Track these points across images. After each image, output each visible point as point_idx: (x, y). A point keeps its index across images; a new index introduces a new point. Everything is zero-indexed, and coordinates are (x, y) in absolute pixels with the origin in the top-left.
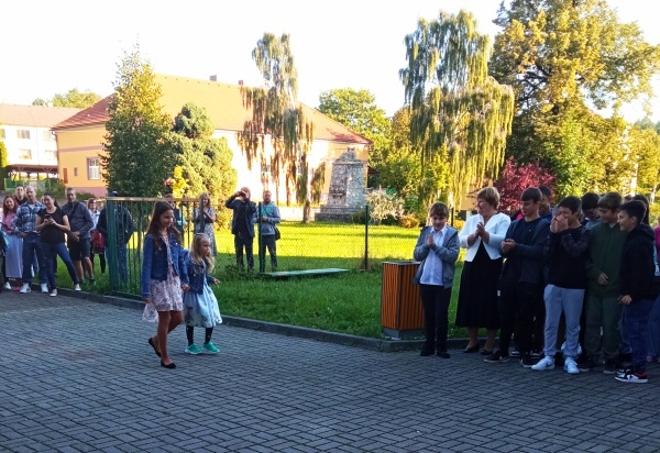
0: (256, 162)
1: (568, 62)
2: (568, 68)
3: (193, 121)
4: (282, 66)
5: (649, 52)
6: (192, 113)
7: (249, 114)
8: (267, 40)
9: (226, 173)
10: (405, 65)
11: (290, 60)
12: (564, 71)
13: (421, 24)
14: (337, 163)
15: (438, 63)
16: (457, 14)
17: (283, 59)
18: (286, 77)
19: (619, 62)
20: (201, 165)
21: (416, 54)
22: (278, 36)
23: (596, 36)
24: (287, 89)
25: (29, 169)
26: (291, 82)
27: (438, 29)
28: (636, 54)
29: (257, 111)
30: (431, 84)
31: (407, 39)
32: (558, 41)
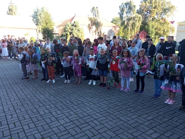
0: (91, 32)
2: (154, 11)
8: (93, 8)
13: (122, 3)
17: (97, 12)
21: (121, 9)
23: (160, 4)
24: (97, 17)
27: (126, 4)
28: (169, 8)
32: (152, 6)
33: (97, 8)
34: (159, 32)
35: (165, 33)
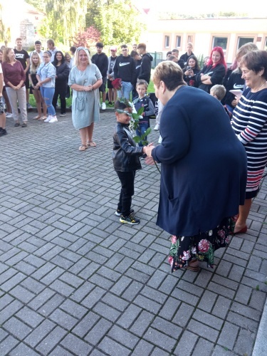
34: (121, 30)
35: (131, 33)
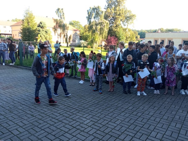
0: (56, 34)
1: (118, 17)
2: (119, 18)
3: (42, 25)
4: (62, 15)
5: (133, 16)
6: (42, 23)
7: (55, 24)
8: (58, 9)
9: (50, 36)
10: (87, 16)
11: (63, 14)
12: (118, 19)
13: (90, 8)
14: (74, 35)
15: (94, 16)
16: (97, 6)
17: (62, 13)
18: (62, 17)
19: (128, 17)
20: (44, 34)
21: (89, 14)
22: (61, 9)
23: (124, 12)
24: (63, 19)
25: (5, 34)
26: (64, 18)
27: (94, 9)
28: (131, 16)
29: (57, 24)
30: (92, 20)
31: (88, 11)
32: (117, 13)
33: (62, 9)
